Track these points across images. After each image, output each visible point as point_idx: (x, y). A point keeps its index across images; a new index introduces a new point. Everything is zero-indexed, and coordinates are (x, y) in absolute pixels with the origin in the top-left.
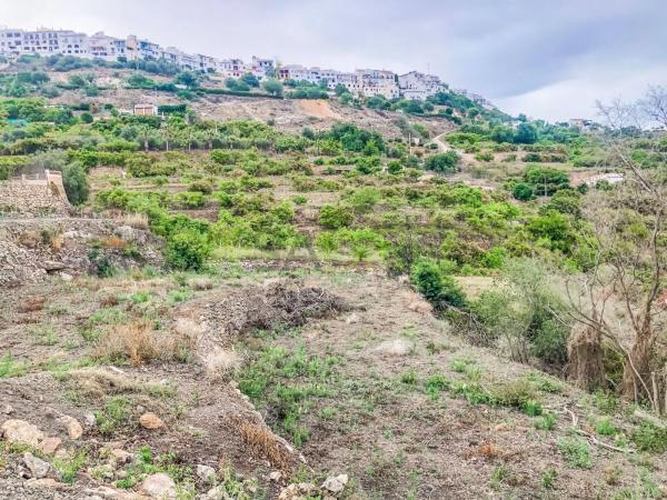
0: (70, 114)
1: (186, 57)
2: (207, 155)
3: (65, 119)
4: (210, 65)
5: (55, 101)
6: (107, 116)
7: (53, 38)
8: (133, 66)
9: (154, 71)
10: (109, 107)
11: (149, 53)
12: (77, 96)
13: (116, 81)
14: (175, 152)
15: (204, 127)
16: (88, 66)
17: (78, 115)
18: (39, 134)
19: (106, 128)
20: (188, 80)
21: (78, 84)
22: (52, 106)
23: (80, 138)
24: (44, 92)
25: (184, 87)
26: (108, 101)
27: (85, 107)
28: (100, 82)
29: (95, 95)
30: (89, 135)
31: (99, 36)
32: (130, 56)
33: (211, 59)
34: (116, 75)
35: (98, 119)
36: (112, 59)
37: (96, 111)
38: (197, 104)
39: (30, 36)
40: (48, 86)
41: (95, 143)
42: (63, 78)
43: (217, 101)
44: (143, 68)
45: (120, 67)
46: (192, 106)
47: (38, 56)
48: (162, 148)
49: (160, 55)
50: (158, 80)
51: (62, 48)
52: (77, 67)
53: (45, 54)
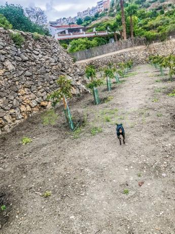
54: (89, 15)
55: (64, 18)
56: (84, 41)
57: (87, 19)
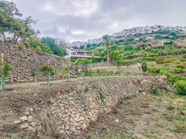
0: (139, 48)
1: (172, 28)
2: (181, 56)
3: (138, 49)
4: (180, 29)
5: (135, 45)
6: (149, 47)
7: (135, 29)
8: (156, 33)
9: (162, 33)
10: (149, 45)
11: (160, 29)
12: (141, 43)
13: (151, 38)
14: (170, 56)
15: (180, 47)
16: (144, 35)
17: (141, 48)
18: (132, 54)
19: (148, 50)
20: (173, 34)
21: (141, 40)
22: (135, 46)
23: (142, 54)
24: (133, 43)
25: (172, 36)
26: (149, 43)
27: (143, 46)
28: (147, 39)
29: (146, 42)
30: (144, 53)
31: (147, 27)
32: (155, 30)
33: (181, 27)
34: (151, 36)
35: (147, 48)
36: (150, 32)
37: (146, 46)
38: (176, 41)
39: (130, 30)
40: (134, 42)
41: (146, 55)
42: (137, 39)
43: (183, 39)
44: (159, 33)
45: (152, 34)
47: (132, 34)
48: (166, 55)
49: (164, 28)
50: (163, 36)
51: (137, 31)
52: (141, 36)
53: (133, 34)
54: (95, 43)
55: (78, 42)
56: (85, 59)
57: (94, 45)
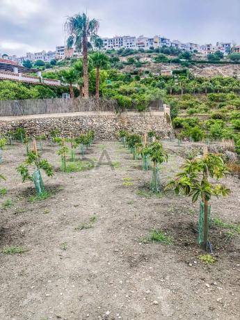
0: (130, 76)
1: (183, 45)
4: (195, 48)
5: (121, 71)
6: (147, 76)
7: (120, 40)
8: (157, 51)
9: (167, 53)
10: (147, 72)
11: (165, 44)
12: (132, 68)
13: (149, 59)
14: (188, 95)
15: (200, 81)
16: (136, 53)
17: (133, 77)
18: (118, 86)
19: (147, 83)
20: (187, 56)
21: (131, 62)
22: (121, 73)
23: (136, 88)
24: (117, 66)
25: (184, 60)
26: (146, 69)
27: (135, 73)
28: (142, 60)
29: (140, 66)
30: (140, 86)
31: (141, 38)
32: (155, 46)
33: (196, 45)
34: (149, 56)
35: (143, 78)
36: (147, 48)
37: (141, 74)
38: (191, 69)
39: (111, 40)
40: (119, 64)
41: (144, 90)
42: (125, 59)
43: (202, 67)
44: (162, 52)
45: (151, 52)
46: (190, 70)
47: (113, 50)
48: (179, 92)
49: (169, 46)
50: (169, 57)
51: (125, 45)
52: (131, 54)
53: (117, 49)
54: (43, 60)
55: (5, 55)
57: (40, 64)
